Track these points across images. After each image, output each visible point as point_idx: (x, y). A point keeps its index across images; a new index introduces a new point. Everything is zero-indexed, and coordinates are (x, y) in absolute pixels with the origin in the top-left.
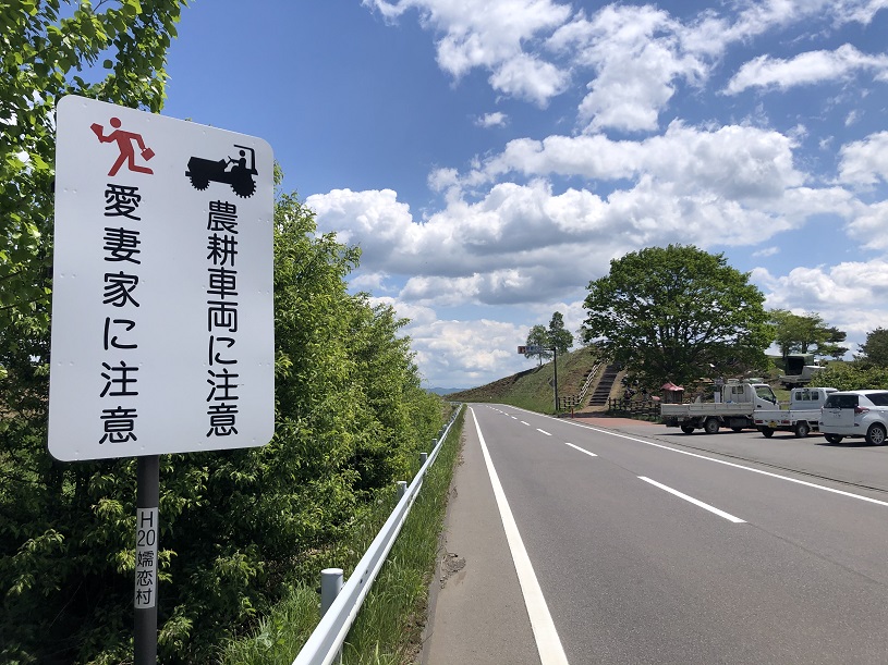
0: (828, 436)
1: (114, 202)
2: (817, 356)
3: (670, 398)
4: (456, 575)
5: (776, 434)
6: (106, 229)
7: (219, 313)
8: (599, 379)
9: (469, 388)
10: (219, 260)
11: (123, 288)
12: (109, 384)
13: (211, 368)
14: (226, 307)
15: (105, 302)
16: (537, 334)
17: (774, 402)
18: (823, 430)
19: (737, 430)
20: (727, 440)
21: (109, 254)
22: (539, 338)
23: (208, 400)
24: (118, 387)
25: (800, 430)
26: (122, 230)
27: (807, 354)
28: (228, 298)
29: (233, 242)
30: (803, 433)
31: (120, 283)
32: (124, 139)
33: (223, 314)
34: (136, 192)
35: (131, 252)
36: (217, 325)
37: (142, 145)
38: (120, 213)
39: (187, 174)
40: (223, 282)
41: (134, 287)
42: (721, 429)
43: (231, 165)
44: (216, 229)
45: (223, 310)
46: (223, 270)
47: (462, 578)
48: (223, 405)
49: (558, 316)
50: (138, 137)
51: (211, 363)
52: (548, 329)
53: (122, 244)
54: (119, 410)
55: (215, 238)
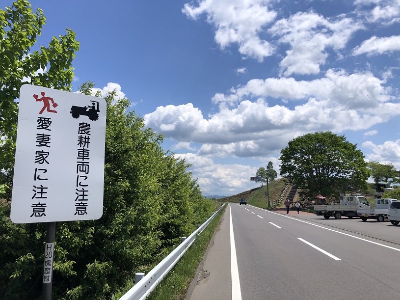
0: (392, 222)
1: (41, 124)
2: (392, 184)
3: (320, 202)
4: (205, 279)
5: (368, 220)
6: (37, 134)
7: (82, 166)
8: (288, 193)
9: (230, 196)
10: (82, 146)
11: (43, 157)
12: (36, 194)
13: (77, 188)
14: (84, 164)
15: (35, 162)
16: (261, 171)
17: (368, 205)
18: (390, 218)
19: (350, 218)
20: (345, 222)
21: (38, 144)
22: (261, 173)
23: (76, 201)
24: (39, 195)
25: (380, 218)
26: (43, 135)
27: (388, 183)
28: (85, 161)
29: (88, 139)
30: (381, 220)
31: (42, 155)
32: (46, 100)
33: (83, 167)
34: (50, 120)
35: (47, 143)
36: (80, 171)
37: (53, 102)
38: (43, 128)
39: (71, 112)
40: (83, 154)
41: (47, 156)
42: (342, 217)
43: (89, 108)
44: (82, 133)
45: (83, 165)
46: (84, 150)
47: (206, 281)
48: (82, 203)
49: (270, 163)
50: (51, 99)
51: (77, 186)
52: (266, 169)
53: (43, 140)
54: (39, 204)
55: (81, 137)
